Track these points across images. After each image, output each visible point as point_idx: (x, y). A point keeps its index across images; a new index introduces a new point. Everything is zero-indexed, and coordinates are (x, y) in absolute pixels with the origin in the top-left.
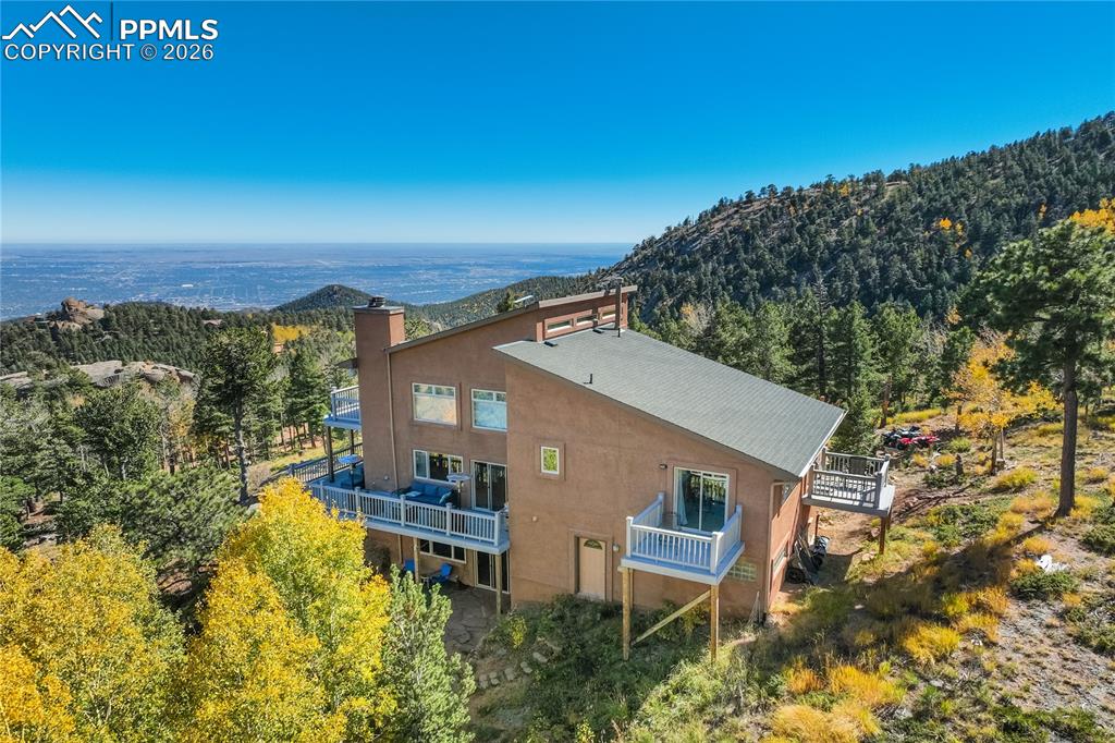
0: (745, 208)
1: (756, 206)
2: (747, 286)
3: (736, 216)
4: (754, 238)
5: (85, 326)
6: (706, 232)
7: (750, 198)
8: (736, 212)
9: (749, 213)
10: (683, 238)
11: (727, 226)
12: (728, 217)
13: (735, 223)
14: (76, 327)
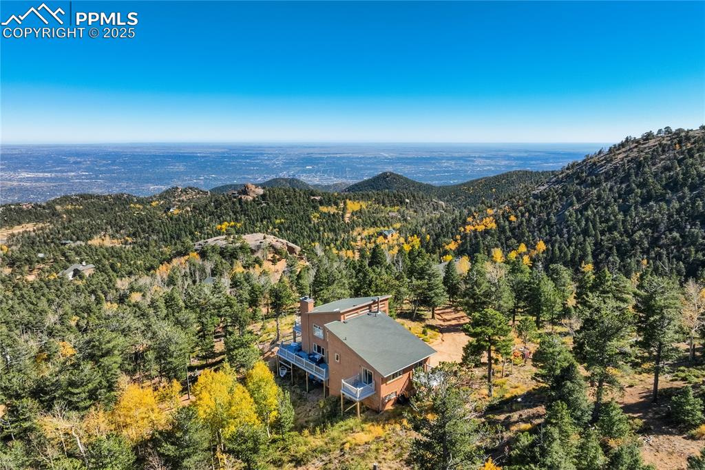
0: (643, 144)
1: (652, 143)
2: (632, 201)
3: (635, 150)
4: (644, 166)
5: (254, 198)
6: (612, 160)
7: (648, 137)
8: (636, 147)
9: (645, 148)
10: (594, 164)
11: (626, 157)
12: (629, 150)
13: (633, 155)
14: (250, 198)
